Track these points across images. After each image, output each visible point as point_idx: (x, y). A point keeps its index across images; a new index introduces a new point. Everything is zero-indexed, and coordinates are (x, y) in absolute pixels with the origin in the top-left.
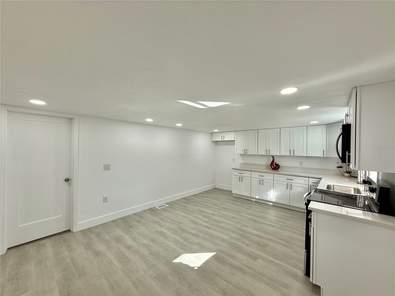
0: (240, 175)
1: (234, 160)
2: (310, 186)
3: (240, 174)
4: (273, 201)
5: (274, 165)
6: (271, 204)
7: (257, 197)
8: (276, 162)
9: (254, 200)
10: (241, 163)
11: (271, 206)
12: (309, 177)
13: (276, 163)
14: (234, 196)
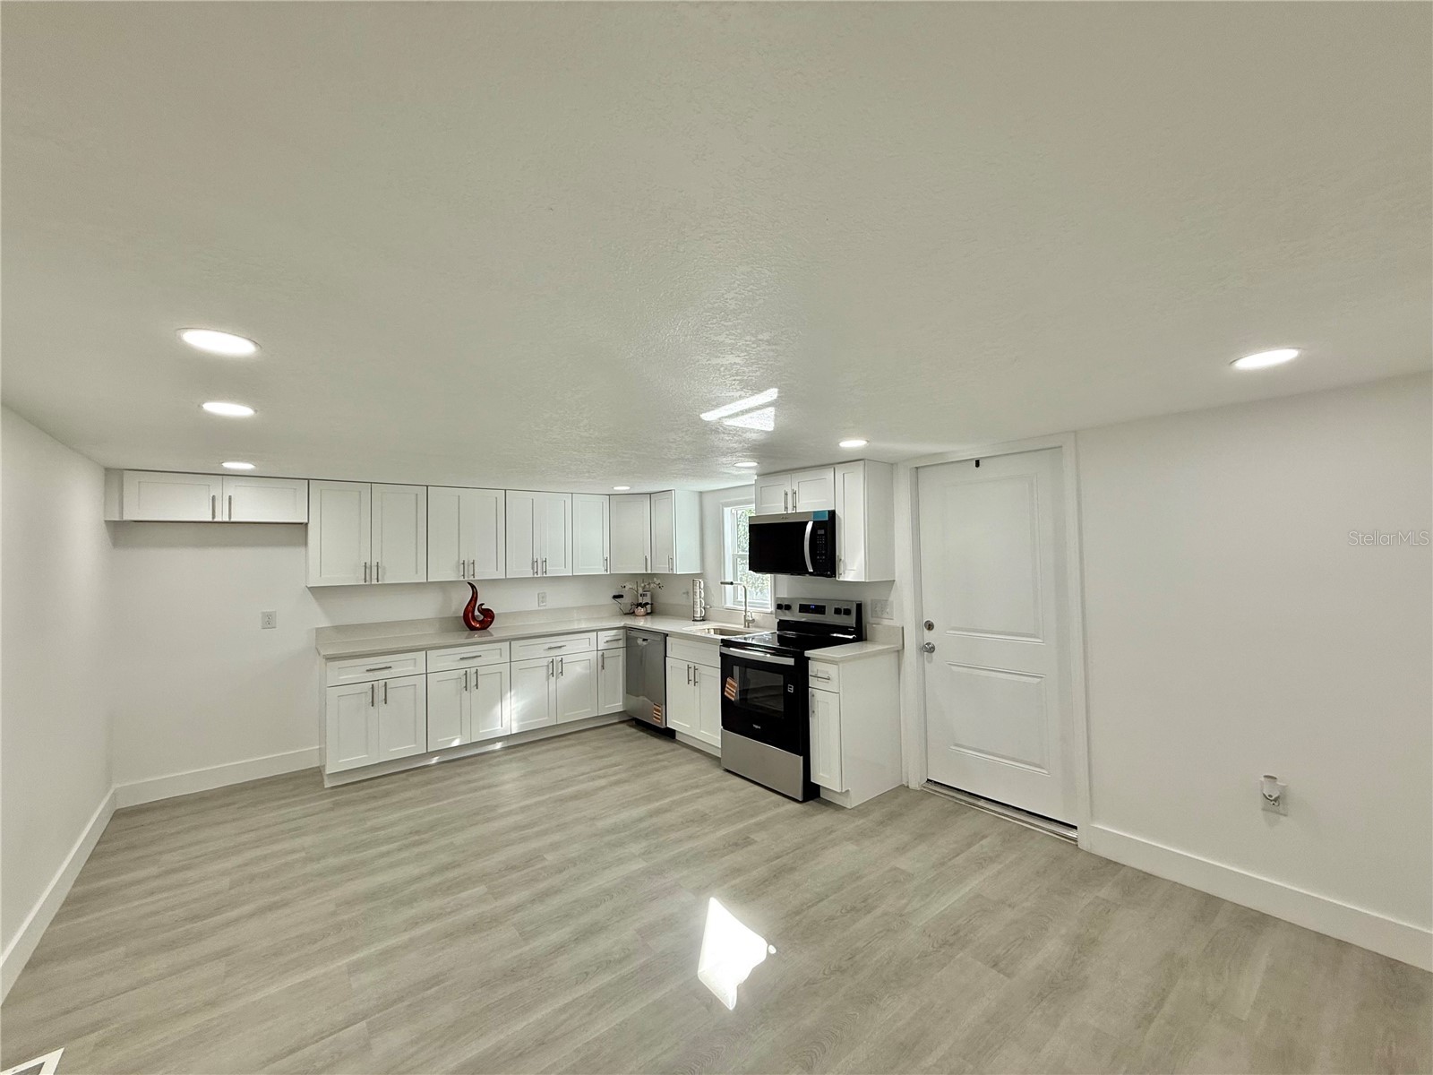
0: (371, 676)
1: (269, 621)
2: (600, 653)
3: (371, 673)
4: (509, 733)
5: (477, 613)
6: (498, 746)
7: (456, 743)
8: (482, 604)
9: (435, 760)
10: (317, 629)
11: (503, 752)
12: (597, 631)
13: (483, 607)
14: (333, 788)
